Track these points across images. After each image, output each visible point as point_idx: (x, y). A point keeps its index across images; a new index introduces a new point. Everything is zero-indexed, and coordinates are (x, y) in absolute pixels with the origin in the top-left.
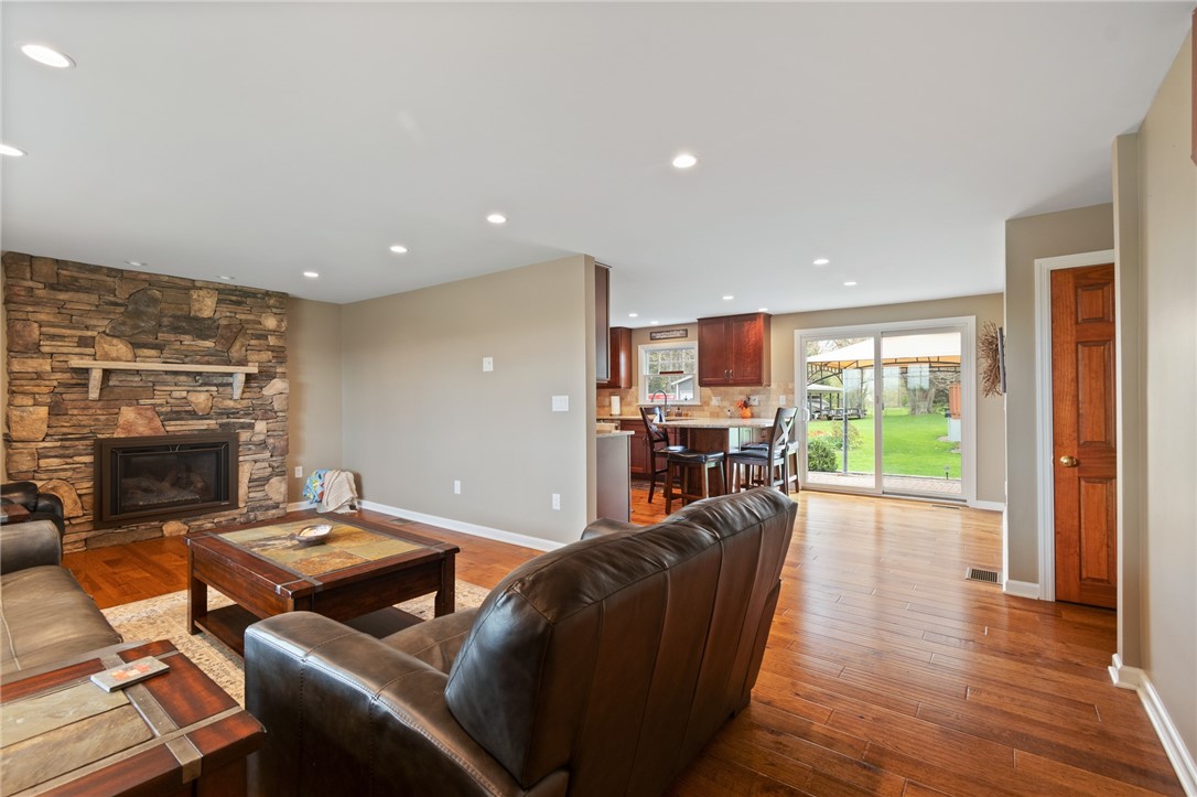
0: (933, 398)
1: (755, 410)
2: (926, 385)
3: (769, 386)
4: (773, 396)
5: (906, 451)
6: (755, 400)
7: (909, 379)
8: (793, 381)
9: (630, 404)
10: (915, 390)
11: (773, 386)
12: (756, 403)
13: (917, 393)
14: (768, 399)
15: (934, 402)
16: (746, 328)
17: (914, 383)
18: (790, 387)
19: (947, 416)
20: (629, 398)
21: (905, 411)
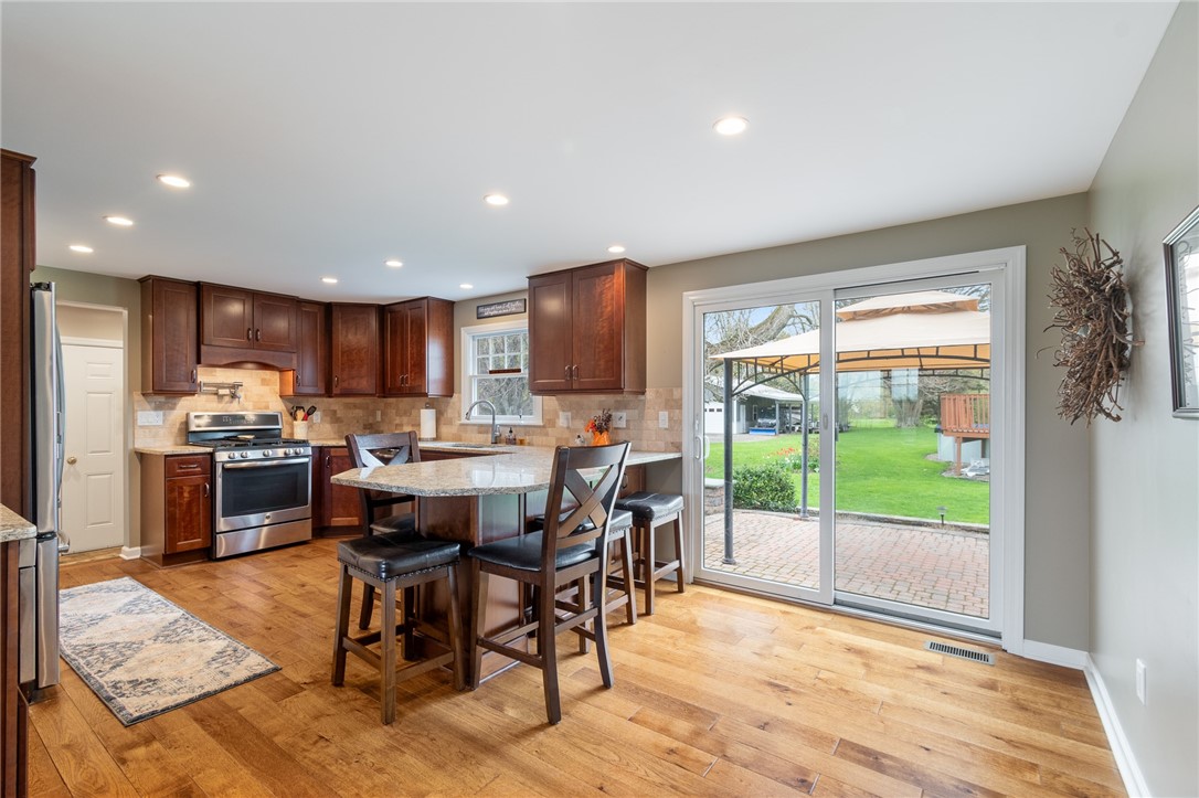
0: (920, 410)
1: (622, 436)
2: (913, 395)
3: (643, 393)
4: (649, 412)
5: (891, 474)
6: (621, 419)
7: (893, 389)
8: (680, 385)
9: (450, 422)
10: (900, 402)
11: (650, 393)
12: (623, 424)
13: (904, 404)
14: (641, 417)
15: (922, 414)
16: (599, 290)
17: (900, 393)
18: (676, 394)
19: (937, 430)
20: (450, 413)
21: (892, 423)
